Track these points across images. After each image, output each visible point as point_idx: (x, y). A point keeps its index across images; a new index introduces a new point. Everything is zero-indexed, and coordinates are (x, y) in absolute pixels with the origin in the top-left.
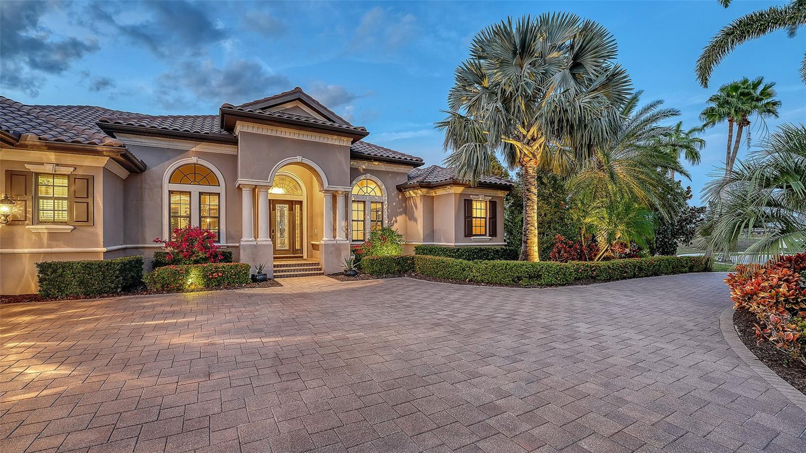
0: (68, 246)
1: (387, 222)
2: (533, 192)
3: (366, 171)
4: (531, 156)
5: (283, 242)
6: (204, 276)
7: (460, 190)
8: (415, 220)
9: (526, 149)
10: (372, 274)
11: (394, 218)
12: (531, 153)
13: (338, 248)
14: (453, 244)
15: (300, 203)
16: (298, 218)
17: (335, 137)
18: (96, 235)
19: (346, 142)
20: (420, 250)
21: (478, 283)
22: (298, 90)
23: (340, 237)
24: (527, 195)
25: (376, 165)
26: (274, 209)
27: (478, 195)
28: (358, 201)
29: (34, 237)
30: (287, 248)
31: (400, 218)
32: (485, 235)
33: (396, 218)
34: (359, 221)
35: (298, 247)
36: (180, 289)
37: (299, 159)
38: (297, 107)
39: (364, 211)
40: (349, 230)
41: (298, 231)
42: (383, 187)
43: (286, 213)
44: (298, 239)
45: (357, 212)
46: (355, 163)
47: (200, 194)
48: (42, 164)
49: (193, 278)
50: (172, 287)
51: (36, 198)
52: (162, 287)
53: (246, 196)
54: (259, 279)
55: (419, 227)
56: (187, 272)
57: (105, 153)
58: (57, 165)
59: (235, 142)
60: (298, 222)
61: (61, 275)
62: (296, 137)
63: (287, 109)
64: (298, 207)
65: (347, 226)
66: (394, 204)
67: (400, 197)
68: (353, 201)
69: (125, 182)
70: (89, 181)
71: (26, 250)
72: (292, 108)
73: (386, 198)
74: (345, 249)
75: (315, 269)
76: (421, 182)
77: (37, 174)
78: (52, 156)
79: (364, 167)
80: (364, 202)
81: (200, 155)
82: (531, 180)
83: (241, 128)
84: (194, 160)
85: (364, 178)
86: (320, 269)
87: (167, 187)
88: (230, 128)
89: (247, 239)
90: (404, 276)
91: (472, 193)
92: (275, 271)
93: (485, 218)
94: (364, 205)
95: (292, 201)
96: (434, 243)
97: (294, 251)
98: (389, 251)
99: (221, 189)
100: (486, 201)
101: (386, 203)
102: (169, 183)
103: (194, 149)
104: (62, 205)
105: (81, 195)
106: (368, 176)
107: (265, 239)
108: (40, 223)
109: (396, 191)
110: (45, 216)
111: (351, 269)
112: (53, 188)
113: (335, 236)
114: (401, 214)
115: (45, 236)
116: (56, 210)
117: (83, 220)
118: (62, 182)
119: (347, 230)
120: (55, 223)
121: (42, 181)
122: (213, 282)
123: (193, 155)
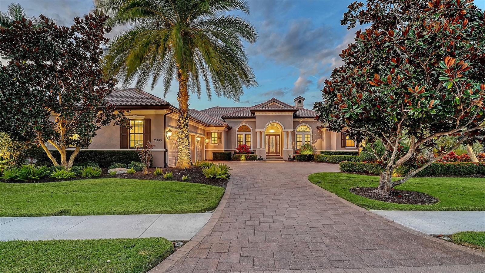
0: (217, 149)
1: (312, 142)
3: (302, 122)
5: (273, 150)
6: (246, 157)
8: (324, 141)
10: (298, 160)
11: (315, 140)
13: (288, 151)
14: (335, 150)
15: (279, 135)
16: (278, 141)
17: (287, 112)
18: (223, 147)
19: (292, 113)
20: (322, 152)
21: (329, 163)
22: (274, 98)
23: (290, 148)
25: (306, 120)
26: (270, 138)
28: (299, 134)
29: (211, 147)
30: (274, 152)
31: (318, 140)
32: (355, 147)
34: (300, 141)
35: (278, 152)
36: (239, 160)
37: (274, 121)
38: (274, 104)
39: (302, 138)
41: (278, 146)
42: (310, 128)
43: (274, 139)
44: (278, 149)
45: (299, 138)
46: (297, 120)
47: (246, 134)
48: (212, 130)
49: (243, 158)
50: (238, 159)
51: (212, 138)
52: (236, 159)
53: (258, 134)
54: (261, 160)
55: (324, 144)
56: (241, 156)
57: (224, 126)
58: (215, 130)
59: (255, 118)
60: (278, 142)
61: (216, 155)
62: (273, 114)
63: (270, 105)
64: (278, 137)
65: (295, 143)
66: (316, 134)
67: (319, 131)
68: (297, 134)
69: (228, 132)
70: (221, 133)
71: (210, 150)
72: (272, 105)
73: (312, 132)
74: (291, 152)
75: (280, 159)
77: (212, 132)
78: (214, 128)
79: (301, 121)
80: (302, 134)
81: (246, 122)
83: (256, 113)
84: (244, 124)
86: (282, 159)
87: (237, 133)
88: (254, 114)
89: (258, 148)
90: (309, 161)
92: (267, 158)
95: (276, 135)
98: (307, 152)
99: (251, 133)
101: (312, 134)
102: (238, 131)
103: (244, 121)
104: (216, 139)
105: (219, 137)
106: (303, 124)
107: (263, 148)
108: (212, 143)
109: (316, 129)
110: (213, 142)
111: (290, 158)
112: (214, 135)
113: (288, 147)
114: (319, 138)
115: (213, 146)
116: (215, 140)
117: (220, 142)
118: (216, 134)
119: (295, 145)
120: (215, 143)
121: (212, 134)
122: (248, 159)
123: (244, 123)
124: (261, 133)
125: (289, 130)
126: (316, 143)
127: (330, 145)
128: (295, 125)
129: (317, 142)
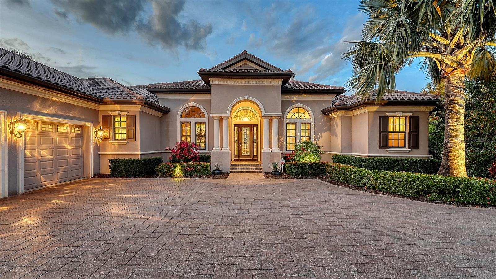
0: (126, 151)
1: (313, 137)
2: (457, 103)
3: (297, 102)
4: (455, 65)
5: (246, 150)
6: (183, 170)
7: (374, 109)
8: (336, 135)
9: (448, 59)
10: (291, 174)
11: (320, 134)
12: (456, 62)
13: (272, 155)
14: (366, 155)
15: (256, 126)
16: (255, 135)
17: (270, 80)
18: (137, 145)
19: (279, 82)
20: (336, 159)
22: (245, 53)
23: (275, 148)
24: (450, 107)
25: (305, 97)
26: (241, 130)
27: (396, 112)
28: (291, 123)
29: (113, 146)
30: (249, 154)
31: (325, 134)
32: (405, 147)
33: (321, 134)
34: (292, 137)
35: (255, 153)
36: (171, 176)
37: (246, 97)
38: (245, 64)
39: (296, 130)
40: (284, 143)
41: (255, 144)
42: (311, 112)
43: (248, 132)
44: (255, 149)
45: (291, 130)
46: (287, 97)
47: (196, 123)
48: (115, 111)
49: (178, 171)
50: (168, 174)
51: (115, 128)
52: (163, 174)
53: (216, 123)
54: (219, 174)
55: (339, 140)
56: (175, 167)
57: (137, 103)
58: (121, 111)
59: (209, 92)
60: (255, 138)
61: (118, 166)
62: (244, 84)
63: (239, 67)
64: (255, 128)
65: (283, 140)
66: (320, 124)
67: (325, 118)
68: (287, 123)
69: (161, 118)
70: (134, 118)
71: (109, 153)
72: (242, 65)
73: (313, 120)
74: (277, 156)
75: (257, 169)
76: (338, 105)
77: (115, 116)
78: (118, 107)
79: (295, 99)
80: (296, 123)
81: (195, 101)
82: (455, 91)
83: (213, 82)
84: (192, 104)
85: (296, 107)
86: (261, 169)
87: (179, 120)
88: (208, 83)
89: (216, 148)
90: (316, 178)
91: (388, 111)
92: (231, 169)
93: (405, 132)
94: (296, 125)
95: (251, 125)
96: (352, 154)
97: (253, 156)
98: (308, 158)
99: (206, 120)
100: (406, 117)
101: (313, 123)
102: (181, 117)
103: (192, 98)
104: (124, 130)
105: (131, 126)
106: (299, 105)
107: (226, 149)
108: (115, 139)
109: (321, 115)
110: (117, 137)
111: (276, 170)
112: (121, 122)
113: (271, 147)
114: (325, 131)
115: (117, 146)
116: (122, 133)
117: (131, 138)
118: (124, 119)
119: (283, 143)
120: (121, 140)
121: (117, 119)
122: (188, 173)
123: (192, 101)
124: (221, 119)
125: (273, 115)
126: (321, 139)
127: (349, 144)
128: (285, 106)
129: (322, 137)
